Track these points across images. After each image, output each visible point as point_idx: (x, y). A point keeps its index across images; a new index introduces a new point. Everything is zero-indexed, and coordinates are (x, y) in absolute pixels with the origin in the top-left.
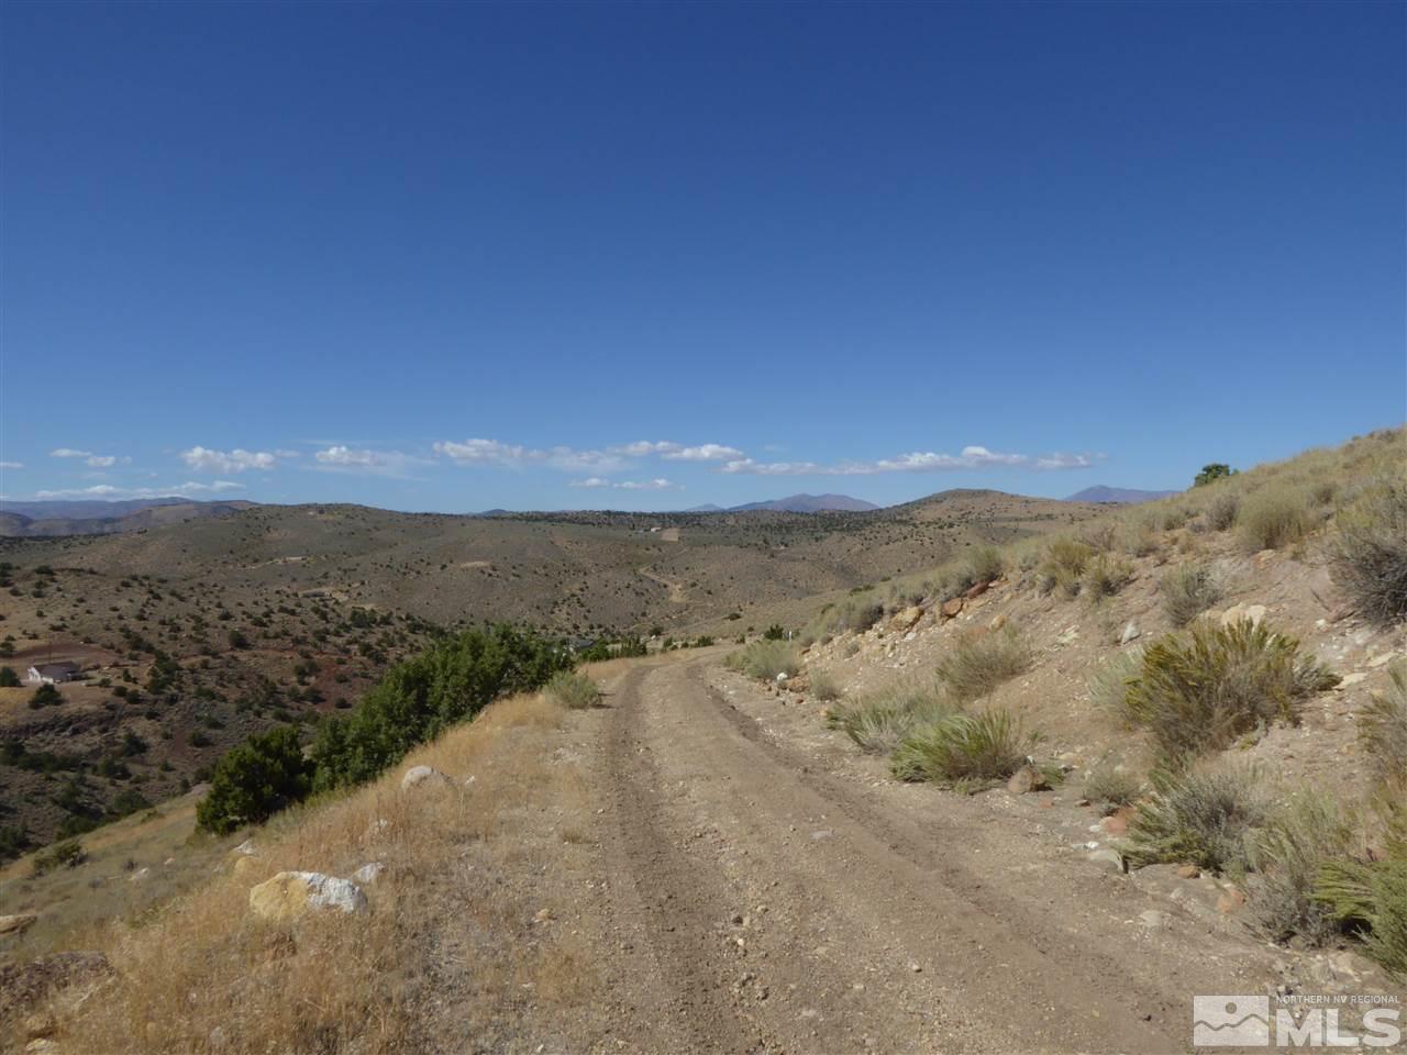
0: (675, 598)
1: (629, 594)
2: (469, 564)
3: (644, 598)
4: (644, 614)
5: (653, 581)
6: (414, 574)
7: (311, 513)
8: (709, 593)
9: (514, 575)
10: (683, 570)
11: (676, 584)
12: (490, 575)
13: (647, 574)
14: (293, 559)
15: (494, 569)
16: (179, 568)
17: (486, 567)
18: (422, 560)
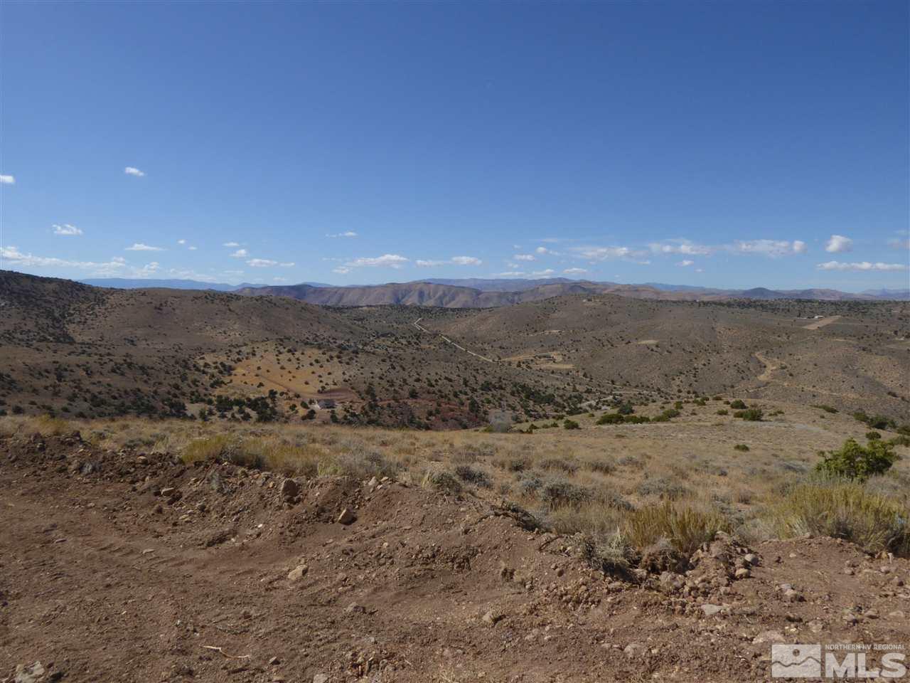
0: (762, 378)
1: (733, 371)
2: (644, 342)
3: (743, 375)
4: (733, 387)
5: (759, 362)
6: (610, 346)
7: (584, 301)
8: (791, 375)
9: (668, 351)
10: (787, 355)
11: (773, 365)
12: (652, 350)
13: (759, 357)
14: (555, 331)
15: (657, 346)
16: (498, 333)
17: (653, 345)
18: (621, 337)
